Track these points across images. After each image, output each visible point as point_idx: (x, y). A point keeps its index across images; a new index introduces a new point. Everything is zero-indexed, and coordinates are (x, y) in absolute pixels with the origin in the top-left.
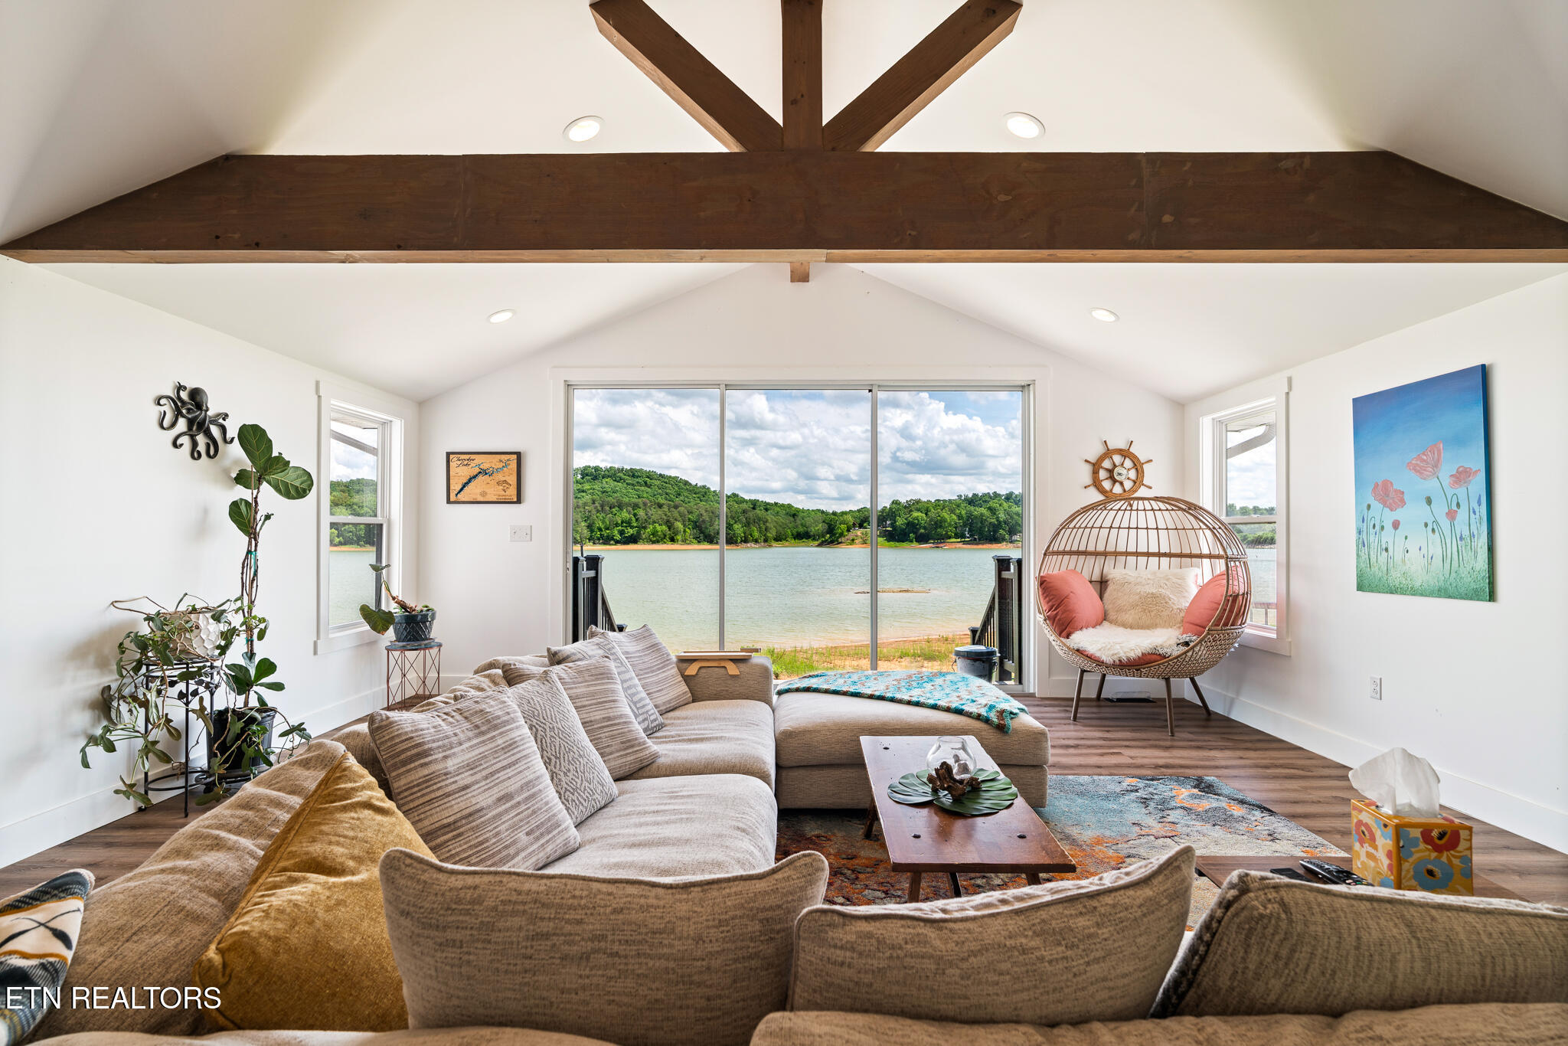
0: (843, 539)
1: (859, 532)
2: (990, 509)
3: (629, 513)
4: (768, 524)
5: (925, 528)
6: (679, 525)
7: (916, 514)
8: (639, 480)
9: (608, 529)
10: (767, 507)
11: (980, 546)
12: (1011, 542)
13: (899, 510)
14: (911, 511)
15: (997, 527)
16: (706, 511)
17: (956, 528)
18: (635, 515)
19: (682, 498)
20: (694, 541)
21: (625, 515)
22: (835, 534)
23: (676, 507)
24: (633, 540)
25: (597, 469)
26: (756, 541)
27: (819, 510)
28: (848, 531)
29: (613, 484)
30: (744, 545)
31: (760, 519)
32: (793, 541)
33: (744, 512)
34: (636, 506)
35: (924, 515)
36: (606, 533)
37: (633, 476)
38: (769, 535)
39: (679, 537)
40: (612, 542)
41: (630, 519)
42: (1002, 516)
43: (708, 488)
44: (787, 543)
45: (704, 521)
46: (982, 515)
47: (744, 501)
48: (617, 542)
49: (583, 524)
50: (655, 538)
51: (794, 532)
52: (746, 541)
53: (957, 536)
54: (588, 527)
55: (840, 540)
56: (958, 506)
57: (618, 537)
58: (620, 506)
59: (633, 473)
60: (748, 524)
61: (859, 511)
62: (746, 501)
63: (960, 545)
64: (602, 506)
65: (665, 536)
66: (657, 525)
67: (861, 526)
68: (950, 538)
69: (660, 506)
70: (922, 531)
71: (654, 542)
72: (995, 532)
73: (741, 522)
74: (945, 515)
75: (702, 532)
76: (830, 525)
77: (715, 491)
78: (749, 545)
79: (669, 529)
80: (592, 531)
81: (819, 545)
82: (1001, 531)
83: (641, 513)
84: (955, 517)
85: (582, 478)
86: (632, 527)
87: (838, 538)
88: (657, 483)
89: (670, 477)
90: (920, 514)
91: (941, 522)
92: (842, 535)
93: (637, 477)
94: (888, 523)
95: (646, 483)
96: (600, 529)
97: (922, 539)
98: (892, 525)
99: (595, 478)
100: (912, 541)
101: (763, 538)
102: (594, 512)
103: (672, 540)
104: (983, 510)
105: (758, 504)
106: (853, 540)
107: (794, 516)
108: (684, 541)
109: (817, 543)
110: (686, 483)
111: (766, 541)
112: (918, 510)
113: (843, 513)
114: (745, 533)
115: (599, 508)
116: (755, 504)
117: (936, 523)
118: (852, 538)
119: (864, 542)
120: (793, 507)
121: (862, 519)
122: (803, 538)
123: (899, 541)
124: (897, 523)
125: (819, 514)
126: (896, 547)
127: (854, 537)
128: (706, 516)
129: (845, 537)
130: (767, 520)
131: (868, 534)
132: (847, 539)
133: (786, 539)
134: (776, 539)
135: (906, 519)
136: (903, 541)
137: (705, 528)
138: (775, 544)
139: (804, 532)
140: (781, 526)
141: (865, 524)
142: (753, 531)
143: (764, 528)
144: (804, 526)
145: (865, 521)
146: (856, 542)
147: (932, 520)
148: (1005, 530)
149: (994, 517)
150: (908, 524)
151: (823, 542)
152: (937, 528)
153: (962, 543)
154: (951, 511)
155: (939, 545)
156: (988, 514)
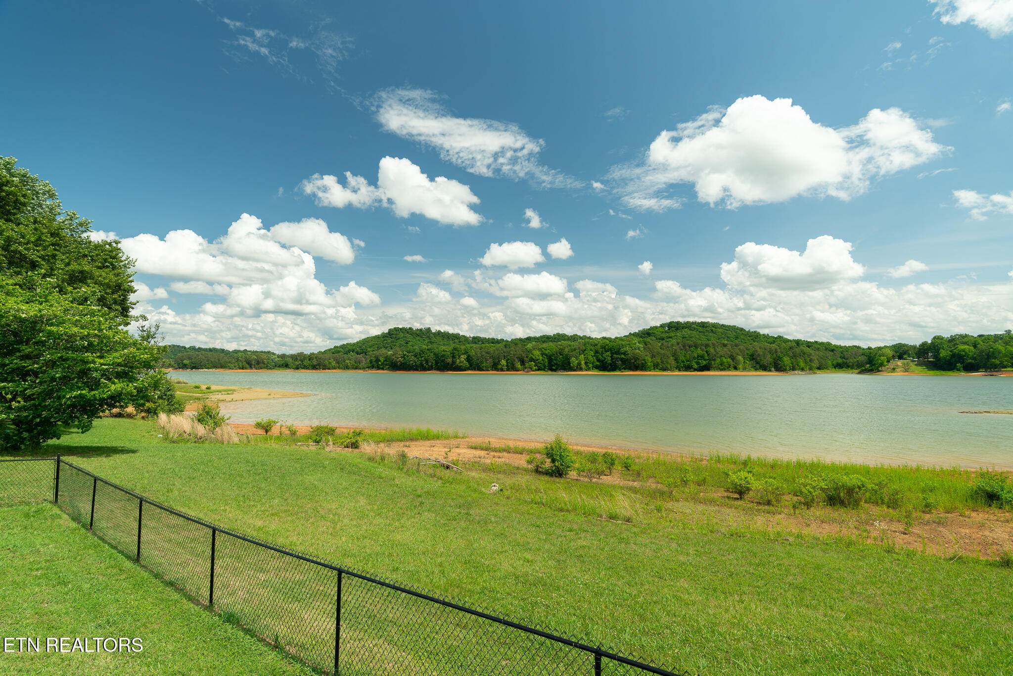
0: (883, 368)
1: (900, 363)
3: (703, 351)
4: (811, 357)
5: (974, 359)
6: (740, 358)
7: (962, 347)
8: (707, 329)
9: (687, 361)
10: (809, 345)
13: (941, 343)
14: (956, 344)
16: (760, 348)
17: (1011, 358)
18: (707, 352)
19: (740, 340)
20: (752, 369)
21: (699, 351)
22: (874, 364)
23: (736, 345)
24: (706, 368)
25: (678, 323)
26: (802, 369)
27: (853, 346)
28: (888, 361)
29: (690, 332)
30: (793, 372)
31: (804, 354)
32: (834, 369)
33: (791, 348)
34: (707, 346)
35: (972, 348)
36: (687, 363)
37: (703, 327)
38: (813, 365)
39: (740, 366)
40: (692, 370)
41: (704, 354)
43: (759, 333)
44: (829, 371)
45: (759, 355)
47: (788, 341)
48: (695, 370)
49: (672, 358)
50: (723, 367)
51: (835, 362)
52: (794, 369)
53: (1012, 366)
54: (675, 360)
55: (880, 369)
57: (696, 366)
58: (696, 347)
59: (703, 325)
60: (795, 356)
61: (894, 346)
62: (790, 341)
64: (684, 346)
65: (730, 365)
66: (724, 358)
67: (900, 358)
68: (1005, 367)
69: (725, 345)
70: (971, 361)
71: (721, 370)
73: (788, 356)
74: (999, 347)
75: (757, 363)
76: (869, 357)
77: (764, 335)
78: (796, 372)
79: (733, 361)
80: (678, 363)
81: (859, 373)
83: (712, 350)
84: (1011, 348)
85: (669, 329)
86: (705, 360)
87: (878, 367)
88: (720, 330)
89: (730, 326)
90: (967, 347)
91: (994, 353)
92: (882, 365)
93: (706, 327)
94: (930, 354)
95: (712, 330)
96: (683, 362)
97: (970, 368)
98: (935, 357)
99: (677, 329)
100: (959, 370)
101: (808, 367)
102: (678, 350)
103: (736, 368)
105: (801, 343)
106: (894, 369)
107: (832, 350)
108: (744, 369)
109: (857, 371)
110: (742, 329)
111: (810, 369)
112: (965, 343)
113: (880, 348)
114: (792, 364)
115: (682, 347)
116: (798, 342)
117: (987, 355)
118: (892, 367)
119: (906, 371)
120: (831, 344)
121: (901, 352)
122: (842, 368)
123: (944, 370)
124: (941, 355)
125: (856, 349)
126: (942, 375)
127: (895, 367)
128: (760, 352)
129: (885, 366)
130: (811, 354)
131: (908, 364)
132: (888, 368)
133: (827, 368)
134: (819, 368)
135: (951, 351)
136: (949, 370)
137: (761, 360)
138: (818, 371)
139: (843, 363)
140: (822, 358)
141: (905, 356)
142: (800, 362)
143: (808, 359)
144: (843, 358)
145: (905, 354)
146: (898, 370)
147: (981, 352)
150: (954, 356)
151: (863, 370)
152: (988, 359)
154: (1007, 344)
155: (993, 374)
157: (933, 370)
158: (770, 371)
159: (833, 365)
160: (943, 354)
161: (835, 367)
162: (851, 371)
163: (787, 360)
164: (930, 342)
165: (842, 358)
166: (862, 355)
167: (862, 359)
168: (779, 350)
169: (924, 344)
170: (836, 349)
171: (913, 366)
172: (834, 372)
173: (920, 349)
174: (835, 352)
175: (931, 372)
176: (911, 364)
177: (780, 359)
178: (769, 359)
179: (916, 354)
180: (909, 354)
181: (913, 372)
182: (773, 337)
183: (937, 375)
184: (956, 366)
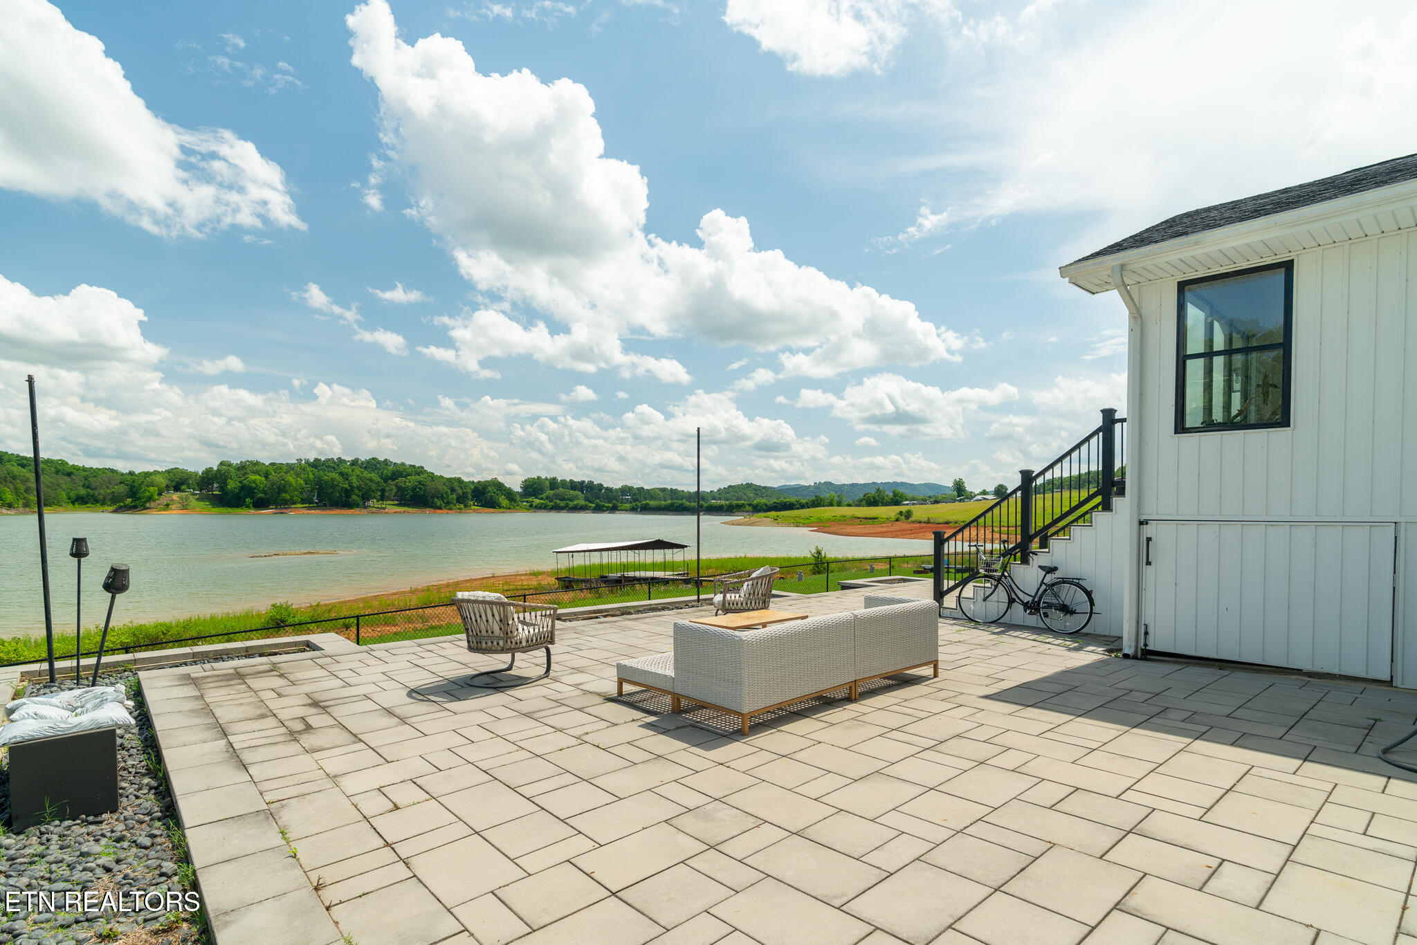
0: (153, 504)
1: (175, 496)
2: (341, 474)
4: (29, 485)
5: (265, 492)
7: (253, 477)
10: (23, 462)
11: (332, 512)
12: (365, 507)
13: (228, 471)
14: (246, 473)
15: (348, 493)
17: (301, 493)
22: (139, 498)
26: (10, 506)
28: (160, 494)
31: (14, 478)
35: (264, 479)
42: (355, 482)
46: (333, 479)
51: (73, 495)
53: (303, 501)
55: (148, 505)
56: (303, 469)
61: (171, 471)
63: (306, 512)
67: (177, 489)
68: (295, 503)
70: (261, 495)
72: (348, 496)
74: (291, 478)
76: (132, 487)
81: (115, 511)
82: (354, 497)
84: (302, 482)
87: (145, 502)
90: (258, 477)
91: (284, 486)
92: (150, 499)
94: (215, 485)
97: (260, 504)
98: (222, 489)
100: (248, 507)
104: (335, 475)
106: (167, 505)
107: (69, 475)
109: (111, 508)
112: (256, 473)
113: (147, 474)
117: (279, 488)
118: (165, 502)
119: (184, 507)
120: (67, 463)
121: (178, 481)
122: (86, 503)
123: (231, 506)
124: (229, 486)
125: (109, 473)
126: (228, 513)
127: (169, 502)
129: (154, 501)
130: (27, 480)
131: (187, 498)
132: (159, 505)
133: (58, 504)
135: (240, 482)
136: (238, 507)
139: (88, 495)
141: (183, 487)
142: (4, 492)
143: (23, 488)
144: (88, 487)
145: (182, 484)
146: (173, 507)
147: (273, 484)
148: (358, 496)
149: (346, 482)
150: (243, 488)
151: (121, 507)
152: (279, 492)
153: (309, 508)
154: (297, 475)
155: (284, 511)
156: (340, 479)
157: (218, 507)
159: (69, 499)
160: (232, 485)
161: (73, 503)
162: (102, 508)
164: (215, 468)
165: (85, 486)
166: (121, 483)
167: (121, 489)
169: (208, 471)
170: (78, 472)
171: (193, 502)
172: (71, 511)
173: (203, 478)
174: (76, 477)
175: (216, 510)
176: (191, 498)
179: (198, 484)
180: (189, 484)
181: (193, 509)
183: (223, 514)
184: (245, 501)
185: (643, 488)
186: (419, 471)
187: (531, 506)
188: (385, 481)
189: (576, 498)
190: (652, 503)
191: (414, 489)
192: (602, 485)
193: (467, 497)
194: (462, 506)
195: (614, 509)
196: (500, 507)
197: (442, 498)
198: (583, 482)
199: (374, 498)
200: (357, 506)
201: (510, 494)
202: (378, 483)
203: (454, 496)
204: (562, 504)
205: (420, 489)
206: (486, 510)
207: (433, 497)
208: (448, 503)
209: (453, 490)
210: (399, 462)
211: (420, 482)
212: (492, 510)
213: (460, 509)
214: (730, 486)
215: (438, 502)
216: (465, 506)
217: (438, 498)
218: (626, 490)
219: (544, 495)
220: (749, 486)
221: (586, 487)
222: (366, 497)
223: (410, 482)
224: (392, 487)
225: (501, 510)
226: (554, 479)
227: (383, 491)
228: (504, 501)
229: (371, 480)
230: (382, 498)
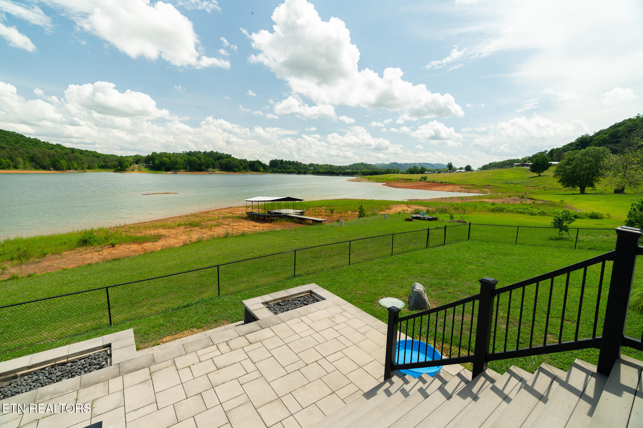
0: (128, 169)
1: (136, 166)
2: (198, 158)
4: (83, 161)
5: (169, 165)
6: (20, 160)
7: (164, 159)
10: (81, 152)
11: (194, 173)
12: (207, 171)
13: (156, 156)
14: (162, 157)
15: (200, 165)
16: (40, 152)
17: (183, 165)
19: (19, 144)
20: (32, 168)
22: (123, 167)
23: (16, 149)
26: (76, 169)
27: (112, 155)
28: (130, 165)
30: (69, 171)
31: (77, 158)
32: (99, 169)
33: (66, 154)
35: (168, 159)
38: (84, 166)
39: (21, 166)
42: (203, 161)
43: (39, 140)
44: (95, 170)
45: (38, 158)
46: (194, 160)
47: (64, 148)
50: (2, 167)
51: (99, 165)
52: (69, 169)
53: (184, 168)
55: (126, 169)
56: (184, 155)
60: (70, 160)
61: (135, 156)
62: (67, 148)
63: (185, 173)
65: (9, 165)
67: (137, 163)
68: (181, 169)
70: (168, 166)
72: (200, 167)
73: (64, 159)
74: (178, 159)
75: (37, 163)
76: (120, 162)
77: (43, 142)
78: (71, 171)
79: (13, 162)
81: (114, 172)
84: (183, 161)
87: (125, 168)
90: (166, 159)
91: (176, 162)
92: (127, 167)
94: (151, 162)
97: (168, 169)
98: (153, 163)
100: (163, 170)
101: (80, 168)
103: (16, 168)
104: (196, 158)
105: (75, 150)
106: (133, 170)
107: (98, 157)
108: (25, 168)
109: (113, 170)
110: (22, 136)
111: (82, 169)
112: (166, 157)
113: (127, 157)
114: (68, 165)
116: (73, 150)
117: (174, 163)
118: (132, 168)
119: (140, 170)
120: (97, 153)
121: (137, 160)
122: (104, 168)
123: (157, 170)
124: (156, 162)
125: (113, 157)
126: (156, 173)
127: (134, 168)
128: (39, 155)
129: (128, 168)
130: (82, 159)
131: (140, 167)
132: (130, 169)
133: (94, 168)
134: (89, 168)
135: (160, 161)
136: (159, 171)
137: (40, 162)
138: (88, 170)
139: (105, 165)
140: (91, 162)
141: (139, 162)
142: (74, 164)
143: (80, 162)
144: (105, 162)
145: (139, 161)
146: (135, 170)
147: (172, 161)
148: (204, 167)
149: (200, 161)
150: (161, 163)
151: (117, 170)
152: (174, 165)
153: (186, 171)
154: (181, 158)
155: (176, 172)
156: (197, 160)
157: (152, 170)
158: (49, 170)
159: (98, 166)
161: (100, 168)
162: (110, 170)
163: (63, 162)
164: (150, 155)
165: (103, 161)
166: (116, 160)
167: (116, 163)
168: (56, 155)
169: (148, 156)
170: (100, 156)
171: (143, 168)
172: (99, 171)
173: (146, 159)
174: (99, 158)
175: (151, 171)
176: (142, 166)
177: (57, 161)
178: (47, 161)
179: (144, 161)
180: (141, 161)
181: (143, 171)
182: (52, 145)
183: (154, 173)
184: (162, 168)
185: (318, 164)
186: (229, 156)
187: (272, 171)
188: (215, 160)
189: (291, 168)
190: (321, 170)
191: (226, 164)
192: (301, 163)
193: (247, 167)
194: (245, 171)
195: (305, 173)
196: (260, 172)
197: (237, 168)
198: (294, 162)
199: (211, 167)
200: (204, 170)
201: (264, 166)
202: (212, 162)
203: (242, 167)
204: (285, 170)
205: (229, 164)
206: (255, 173)
207: (234, 167)
208: (240, 170)
209: (241, 164)
210: (222, 153)
211: (228, 161)
212: (257, 173)
213: (244, 172)
214: (354, 164)
215: (236, 169)
216: (246, 171)
217: (236, 168)
218: (311, 165)
219: (278, 167)
220: (362, 164)
221: (295, 164)
222: (207, 167)
223: (224, 161)
224: (217, 163)
225: (260, 173)
226: (282, 160)
227: (214, 164)
228: (262, 169)
229: (209, 160)
230: (214, 168)
